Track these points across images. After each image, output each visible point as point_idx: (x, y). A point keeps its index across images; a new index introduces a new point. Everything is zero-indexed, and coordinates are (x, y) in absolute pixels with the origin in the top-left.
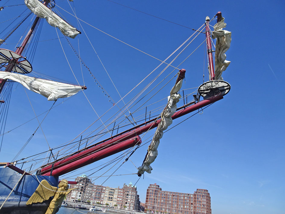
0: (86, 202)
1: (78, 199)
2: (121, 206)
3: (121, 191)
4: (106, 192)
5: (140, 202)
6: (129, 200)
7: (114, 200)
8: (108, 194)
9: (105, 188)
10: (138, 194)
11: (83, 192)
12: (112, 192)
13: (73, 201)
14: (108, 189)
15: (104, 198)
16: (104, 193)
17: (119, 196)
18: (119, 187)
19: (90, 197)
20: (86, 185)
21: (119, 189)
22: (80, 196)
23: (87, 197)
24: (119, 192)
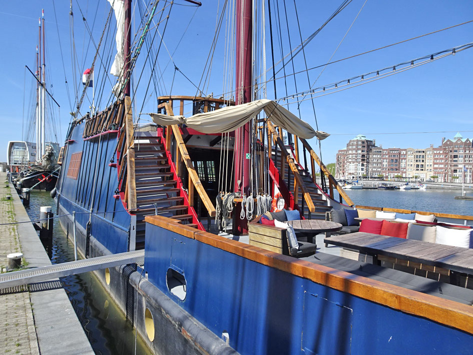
0: (375, 178)
1: (361, 174)
2: (445, 176)
3: (438, 152)
4: (410, 156)
6: (460, 166)
7: (427, 168)
8: (413, 161)
9: (405, 152)
11: (367, 162)
12: (420, 156)
13: (353, 177)
14: (412, 152)
15: (407, 168)
16: (405, 159)
17: (438, 161)
18: (432, 147)
19: (380, 170)
20: (369, 150)
21: (433, 149)
22: (362, 169)
23: (375, 169)
24: (434, 154)
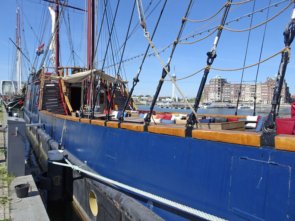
0: (226, 102)
1: (217, 99)
2: (268, 100)
3: (264, 86)
4: (247, 89)
5: (290, 94)
7: (257, 96)
8: (249, 91)
9: (244, 86)
10: (287, 86)
11: (221, 92)
12: (253, 88)
13: (213, 101)
14: (248, 86)
15: (246, 95)
16: (244, 90)
17: (264, 91)
18: (261, 82)
19: (229, 97)
20: (223, 85)
21: (261, 84)
22: (218, 97)
23: (226, 97)
24: (262, 87)
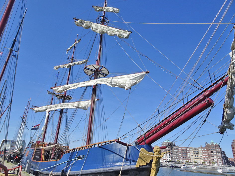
0: (176, 162)
1: (169, 160)
2: (209, 162)
3: (204, 149)
4: (191, 151)
5: (227, 157)
6: (215, 157)
7: (200, 158)
8: (193, 153)
9: (189, 149)
10: (222, 150)
11: (171, 154)
12: (196, 151)
13: (165, 161)
14: (192, 149)
15: (191, 157)
16: (189, 152)
17: (205, 154)
18: (201, 147)
19: (178, 158)
20: (172, 148)
21: (202, 148)
22: (169, 157)
23: (176, 158)
24: (202, 150)
